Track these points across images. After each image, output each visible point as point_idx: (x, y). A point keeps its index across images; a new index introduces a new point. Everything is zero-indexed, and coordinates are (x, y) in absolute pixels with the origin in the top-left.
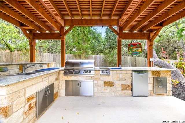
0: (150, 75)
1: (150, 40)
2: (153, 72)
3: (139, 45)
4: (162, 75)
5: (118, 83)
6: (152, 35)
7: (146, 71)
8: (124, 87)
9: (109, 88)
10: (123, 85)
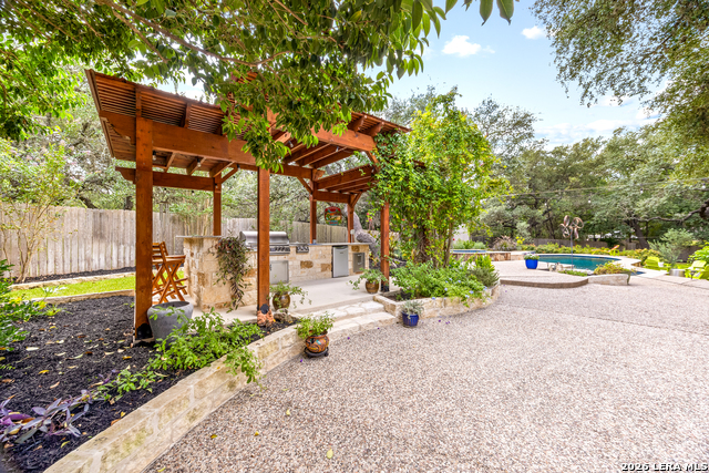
0: (350, 250)
1: (351, 206)
2: (353, 247)
3: (338, 212)
4: (361, 251)
5: (317, 263)
6: (353, 198)
7: (346, 246)
8: (324, 268)
9: (306, 270)
10: (322, 265)
